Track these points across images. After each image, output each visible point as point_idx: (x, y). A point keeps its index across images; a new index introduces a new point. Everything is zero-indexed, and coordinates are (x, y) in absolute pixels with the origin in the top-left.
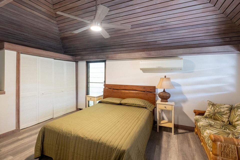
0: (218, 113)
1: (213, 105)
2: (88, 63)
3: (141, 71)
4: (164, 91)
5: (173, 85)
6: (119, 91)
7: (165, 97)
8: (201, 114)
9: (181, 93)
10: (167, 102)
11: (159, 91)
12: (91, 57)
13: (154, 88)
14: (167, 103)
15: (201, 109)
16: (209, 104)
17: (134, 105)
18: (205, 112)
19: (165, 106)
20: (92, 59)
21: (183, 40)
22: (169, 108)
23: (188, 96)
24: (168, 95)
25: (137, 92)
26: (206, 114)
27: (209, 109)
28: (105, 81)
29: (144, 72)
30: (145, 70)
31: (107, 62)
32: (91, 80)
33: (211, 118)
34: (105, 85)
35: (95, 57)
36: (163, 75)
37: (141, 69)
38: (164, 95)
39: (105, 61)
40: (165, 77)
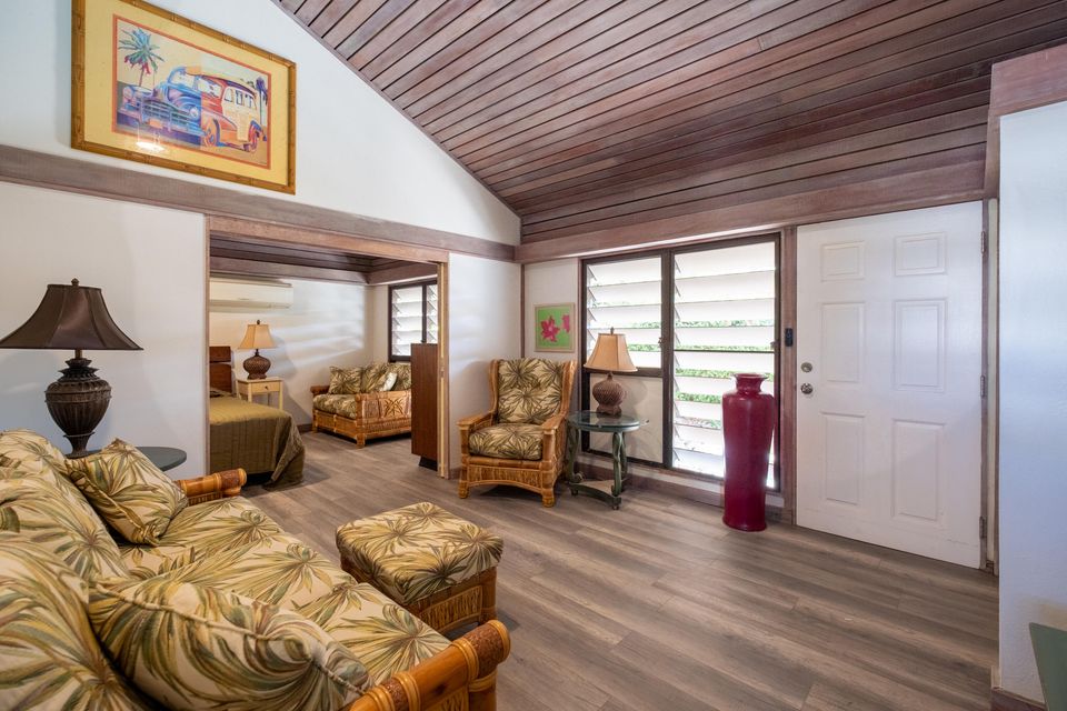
0: (348, 382)
1: (340, 371)
4: (257, 354)
5: (274, 343)
8: (325, 390)
9: (285, 358)
10: (266, 376)
13: (227, 350)
14: (265, 380)
15: (323, 384)
16: (333, 372)
18: (328, 387)
19: (265, 385)
21: (283, 245)
22: (273, 387)
23: (299, 364)
24: (266, 363)
26: (331, 389)
27: (335, 379)
33: (339, 393)
36: (251, 318)
38: (260, 363)
40: (258, 322)
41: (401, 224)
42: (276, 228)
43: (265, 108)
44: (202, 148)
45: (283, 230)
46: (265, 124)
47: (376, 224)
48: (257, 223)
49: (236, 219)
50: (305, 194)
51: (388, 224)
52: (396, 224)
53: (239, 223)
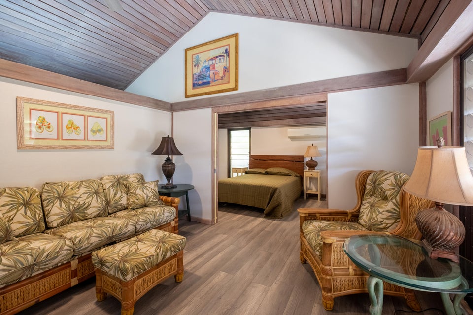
2: (229, 131)
3: (289, 139)
4: (312, 159)
5: (320, 154)
6: (267, 162)
7: (312, 165)
10: (315, 169)
11: (308, 159)
12: (234, 124)
13: (302, 157)
14: (314, 171)
17: (279, 174)
19: (312, 173)
20: (236, 127)
22: (315, 175)
24: (315, 163)
25: (285, 162)
28: (250, 152)
29: (292, 141)
30: (293, 138)
31: (252, 130)
32: (233, 151)
34: (251, 156)
35: (239, 124)
37: (290, 138)
38: (312, 163)
39: (249, 129)
40: (313, 145)
41: (289, 86)
42: (231, 107)
43: (228, 59)
44: (211, 85)
45: (234, 106)
46: (228, 66)
47: (274, 90)
48: (226, 106)
49: (219, 107)
50: (243, 88)
51: (281, 88)
52: (285, 87)
53: (221, 108)
